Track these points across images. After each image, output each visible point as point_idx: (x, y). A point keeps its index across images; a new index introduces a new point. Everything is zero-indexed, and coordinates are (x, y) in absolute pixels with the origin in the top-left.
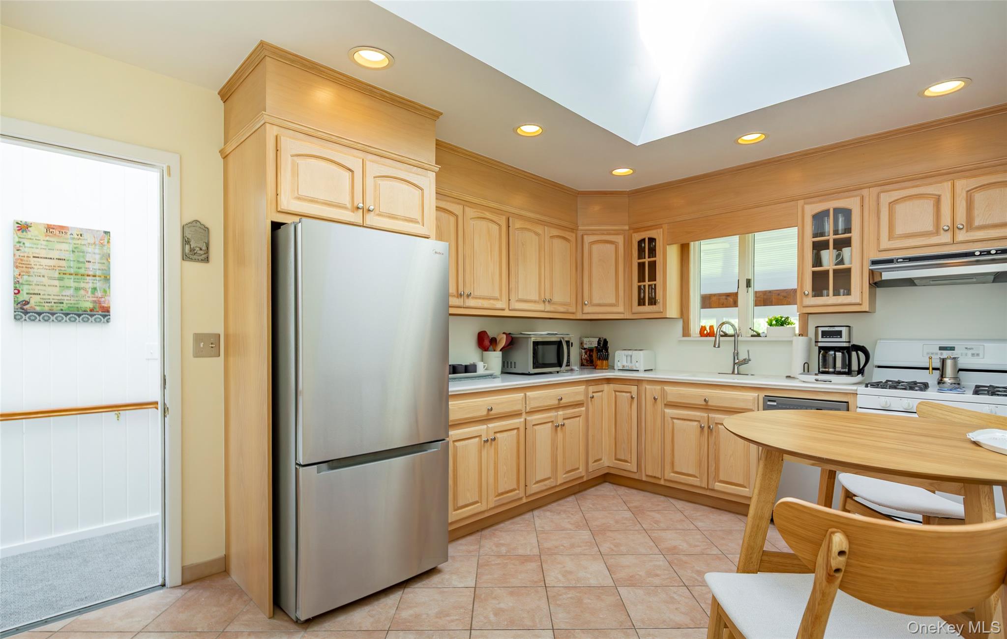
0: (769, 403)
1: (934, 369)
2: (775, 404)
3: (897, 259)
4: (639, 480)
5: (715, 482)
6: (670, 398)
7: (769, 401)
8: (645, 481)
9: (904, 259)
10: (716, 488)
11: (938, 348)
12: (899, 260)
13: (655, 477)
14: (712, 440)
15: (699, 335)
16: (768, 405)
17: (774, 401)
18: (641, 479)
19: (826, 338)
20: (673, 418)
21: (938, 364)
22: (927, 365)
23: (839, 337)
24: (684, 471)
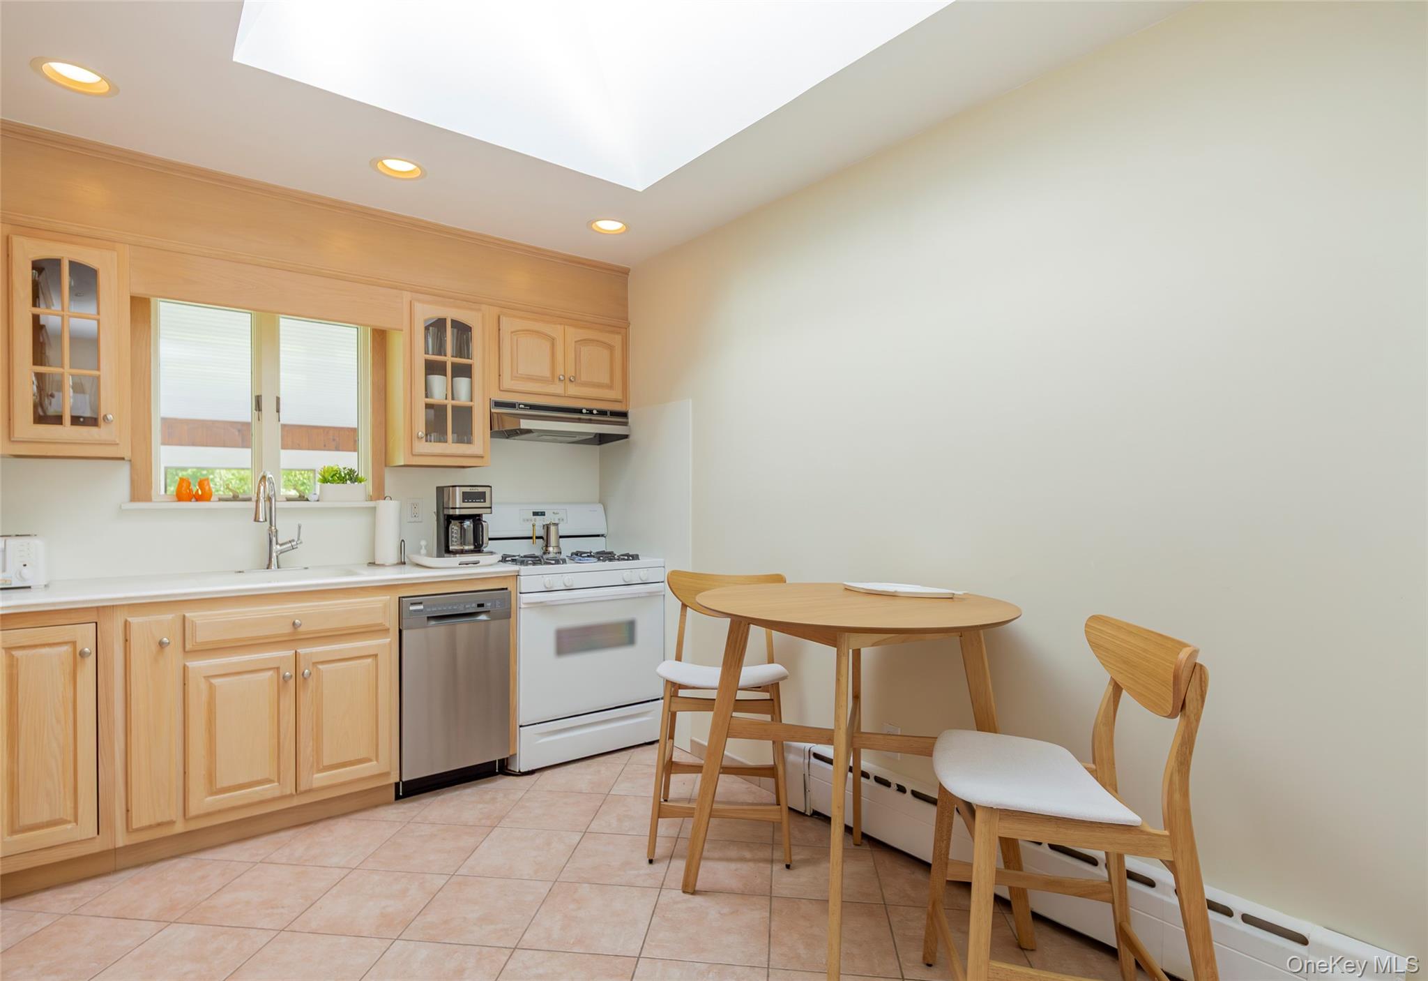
0: (412, 608)
1: (537, 538)
2: (421, 607)
3: (519, 405)
4: (109, 851)
5: (313, 774)
6: (203, 636)
7: (413, 604)
8: (126, 847)
9: (526, 405)
10: (316, 785)
11: (532, 514)
12: (521, 406)
13: (159, 825)
14: (305, 699)
15: (176, 499)
16: (412, 610)
17: (421, 603)
18: (111, 847)
19: (472, 502)
20: (207, 678)
21: (540, 532)
22: (531, 535)
23: (482, 500)
24: (241, 780)
